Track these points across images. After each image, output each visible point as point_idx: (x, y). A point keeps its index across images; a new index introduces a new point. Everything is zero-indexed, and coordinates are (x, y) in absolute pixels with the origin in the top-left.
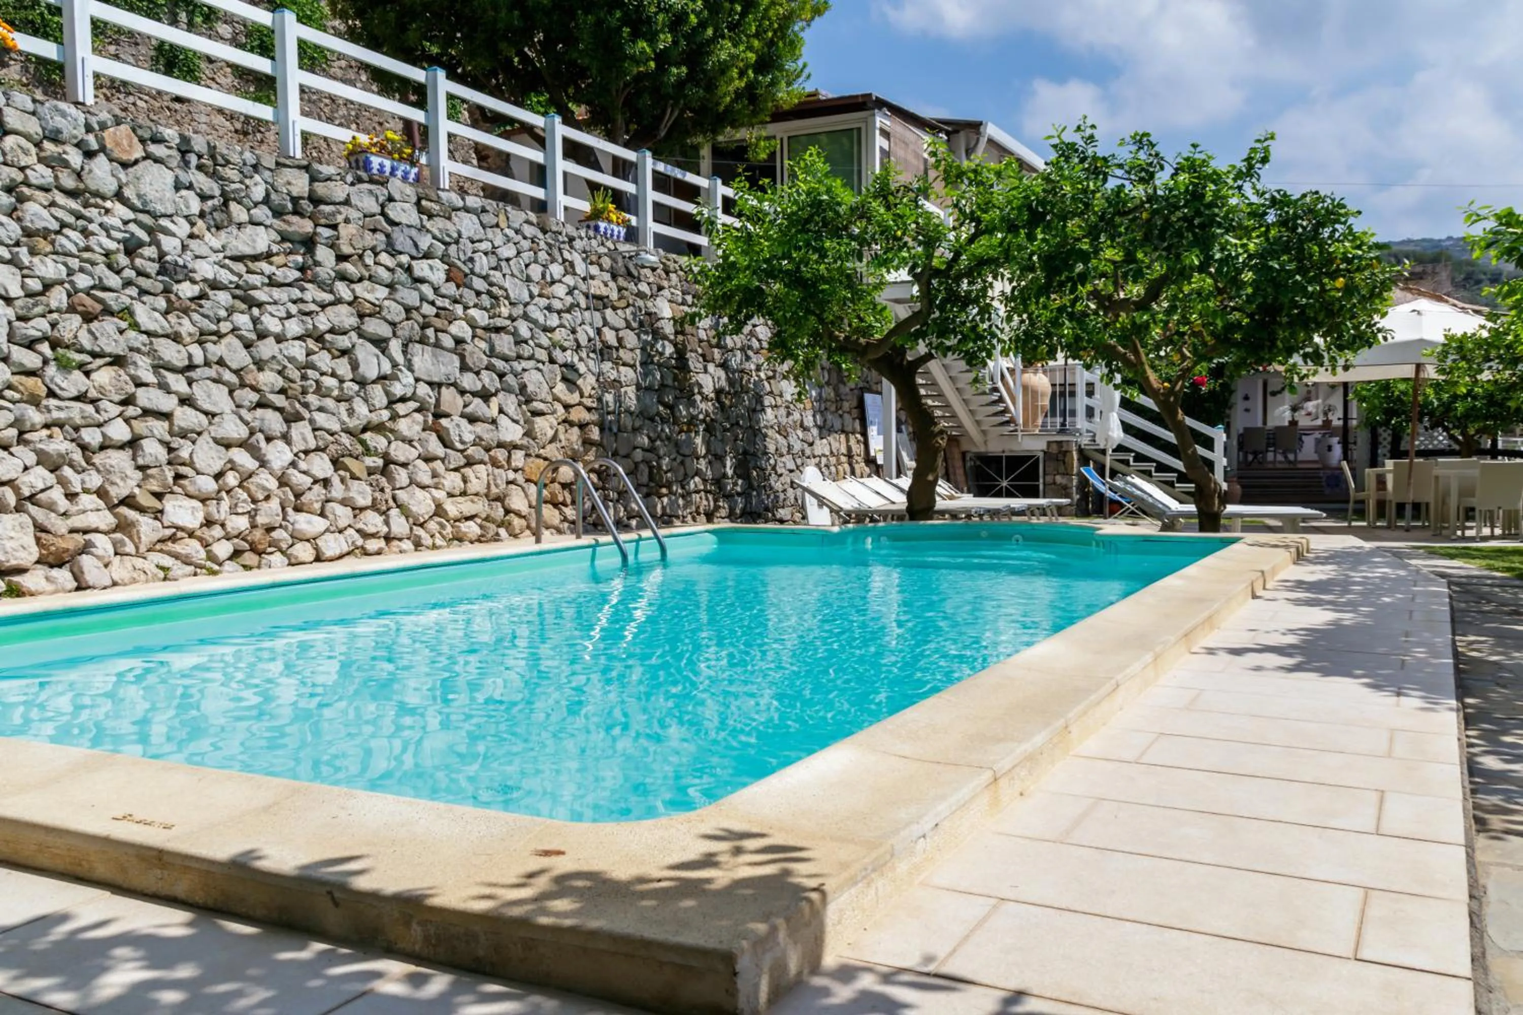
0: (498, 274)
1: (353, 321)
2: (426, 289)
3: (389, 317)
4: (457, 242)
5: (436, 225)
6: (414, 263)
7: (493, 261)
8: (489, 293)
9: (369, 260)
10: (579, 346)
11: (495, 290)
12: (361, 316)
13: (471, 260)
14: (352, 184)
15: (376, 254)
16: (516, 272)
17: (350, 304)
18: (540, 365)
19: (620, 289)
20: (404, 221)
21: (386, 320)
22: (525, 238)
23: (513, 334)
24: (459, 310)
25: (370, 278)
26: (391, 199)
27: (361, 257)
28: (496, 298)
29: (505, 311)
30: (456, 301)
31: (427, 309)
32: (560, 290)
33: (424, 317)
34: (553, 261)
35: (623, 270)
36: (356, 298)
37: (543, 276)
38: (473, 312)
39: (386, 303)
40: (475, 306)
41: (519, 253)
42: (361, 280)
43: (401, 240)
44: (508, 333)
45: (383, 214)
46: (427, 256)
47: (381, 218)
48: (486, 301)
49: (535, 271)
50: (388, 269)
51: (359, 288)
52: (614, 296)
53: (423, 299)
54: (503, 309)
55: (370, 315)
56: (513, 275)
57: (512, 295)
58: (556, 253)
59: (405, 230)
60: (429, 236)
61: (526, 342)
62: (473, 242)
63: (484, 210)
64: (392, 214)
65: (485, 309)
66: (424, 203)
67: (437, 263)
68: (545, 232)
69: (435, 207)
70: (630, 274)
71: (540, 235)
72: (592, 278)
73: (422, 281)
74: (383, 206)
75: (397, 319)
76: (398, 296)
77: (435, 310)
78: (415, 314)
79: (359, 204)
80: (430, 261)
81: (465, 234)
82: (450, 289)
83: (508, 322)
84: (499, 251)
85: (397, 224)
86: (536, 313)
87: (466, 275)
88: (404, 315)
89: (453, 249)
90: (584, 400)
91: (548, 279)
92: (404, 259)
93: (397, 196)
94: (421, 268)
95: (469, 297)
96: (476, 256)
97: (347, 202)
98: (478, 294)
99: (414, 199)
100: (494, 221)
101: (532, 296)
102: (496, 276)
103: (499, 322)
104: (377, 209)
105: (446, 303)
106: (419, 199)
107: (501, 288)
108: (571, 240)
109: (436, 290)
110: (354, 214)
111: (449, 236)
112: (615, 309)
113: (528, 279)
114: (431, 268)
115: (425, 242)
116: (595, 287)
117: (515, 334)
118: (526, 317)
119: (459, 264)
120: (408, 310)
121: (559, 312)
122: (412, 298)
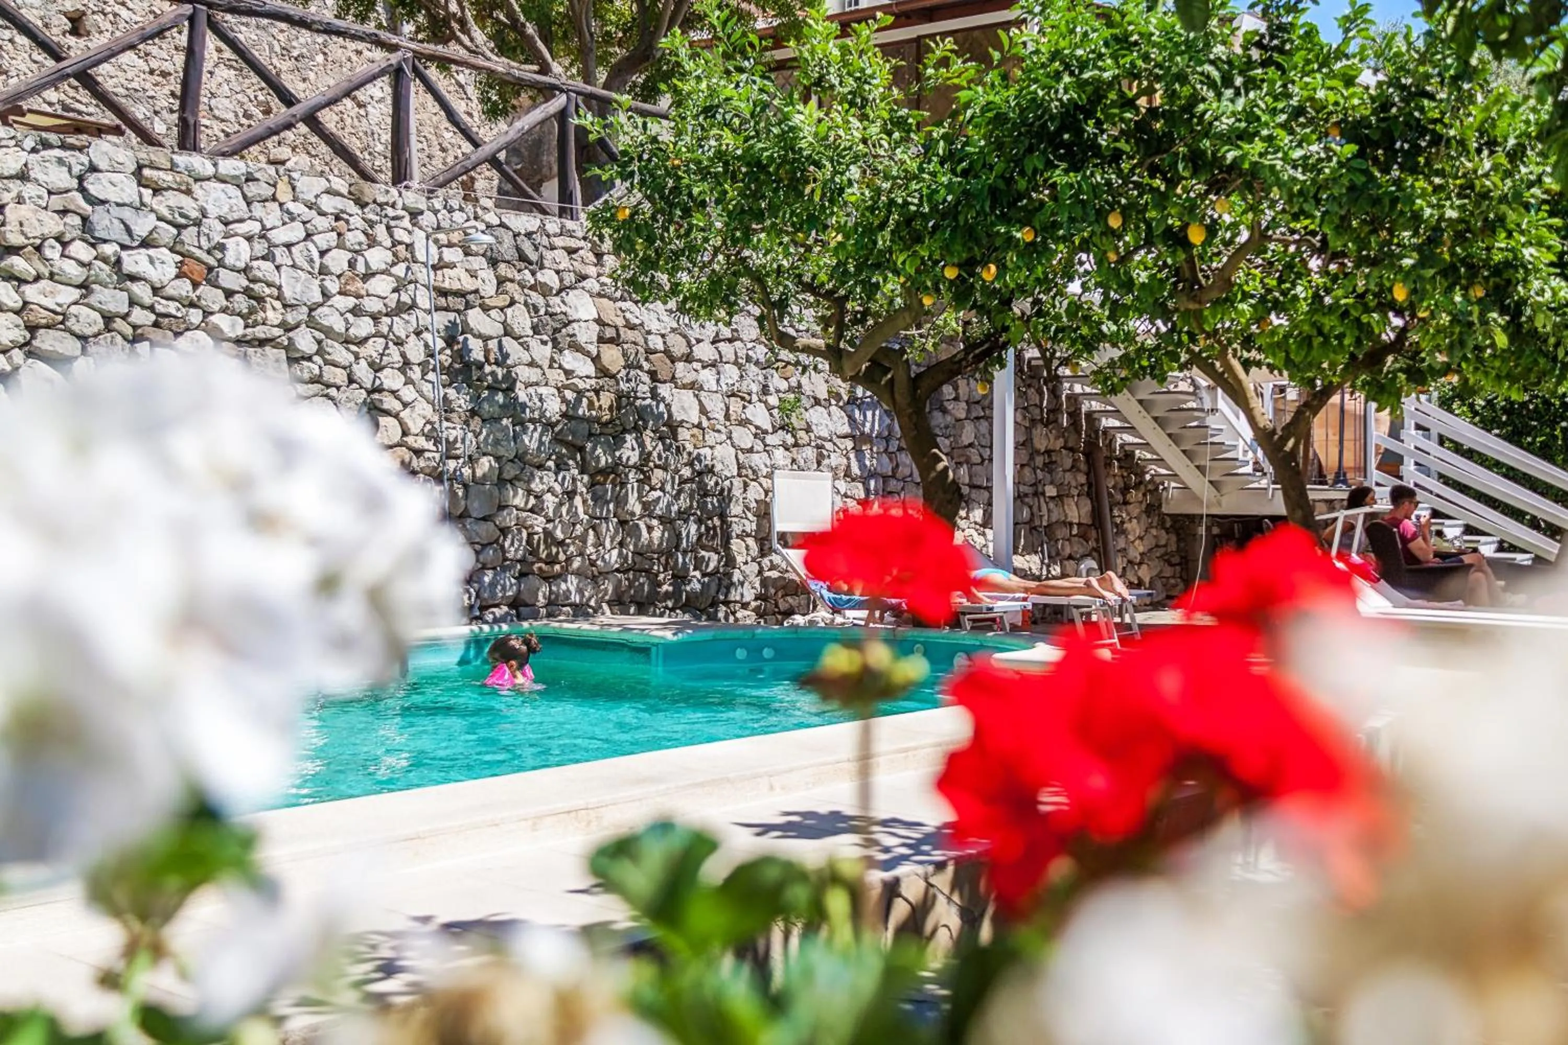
0: (267, 266)
1: (20, 335)
2: (142, 291)
3: (76, 328)
4: (198, 223)
5: (162, 204)
6: (124, 254)
7: (260, 248)
8: (247, 292)
9: (53, 251)
10: (407, 363)
11: (257, 287)
12: (32, 329)
13: (222, 247)
14: (34, 150)
15: (64, 245)
16: (301, 261)
17: (17, 313)
18: (333, 392)
19: (501, 281)
20: (113, 198)
21: (73, 334)
22: (322, 214)
23: (286, 348)
24: (195, 316)
25: (52, 276)
26: (93, 169)
27: (38, 249)
28: (260, 300)
29: (273, 316)
30: (192, 305)
31: (140, 316)
32: (381, 285)
33: (135, 327)
34: (373, 242)
35: (510, 254)
36: (26, 303)
37: (352, 264)
38: (217, 319)
39: (74, 309)
40: (224, 310)
41: (309, 236)
42: (38, 278)
43: (103, 221)
44: (277, 346)
45: (82, 189)
46: (146, 243)
47: (78, 196)
48: (242, 304)
49: (338, 261)
50: (82, 264)
51: (31, 292)
52: (489, 289)
53: (132, 303)
54: (270, 314)
55: (48, 327)
56: (294, 266)
57: (288, 293)
58: (380, 232)
59: (115, 211)
60: (153, 217)
61: (309, 359)
62: (226, 224)
63: (250, 178)
64: (93, 189)
65: (239, 314)
66: (147, 172)
67: (163, 253)
68: (363, 205)
69: (167, 178)
70: (523, 258)
71: (352, 208)
72: (452, 266)
73: (133, 278)
74: (81, 179)
75: (88, 331)
76: (92, 300)
77: (153, 317)
78: (119, 324)
79: (41, 177)
80: (152, 252)
81: (213, 211)
82: (184, 288)
83: (277, 332)
84: (270, 235)
85: (103, 202)
86: (331, 318)
87: (210, 269)
88: (100, 324)
89: (189, 235)
90: (410, 440)
91: (361, 268)
92: (109, 249)
93: (103, 165)
94: (136, 261)
95: (212, 297)
96: (230, 243)
97: (23, 176)
98: (229, 294)
99: (133, 167)
100: (269, 191)
101: (326, 295)
102: (264, 269)
103: (260, 332)
104: (74, 183)
105: (172, 308)
106: (140, 167)
107: (269, 285)
108: (415, 214)
109: (156, 291)
110: (29, 190)
111: (182, 215)
112: (486, 309)
113: (324, 271)
114: (152, 261)
115: (143, 225)
116: (457, 279)
117: (290, 347)
118: (312, 323)
119: (198, 253)
120: (108, 319)
121: (375, 317)
122: (115, 301)
